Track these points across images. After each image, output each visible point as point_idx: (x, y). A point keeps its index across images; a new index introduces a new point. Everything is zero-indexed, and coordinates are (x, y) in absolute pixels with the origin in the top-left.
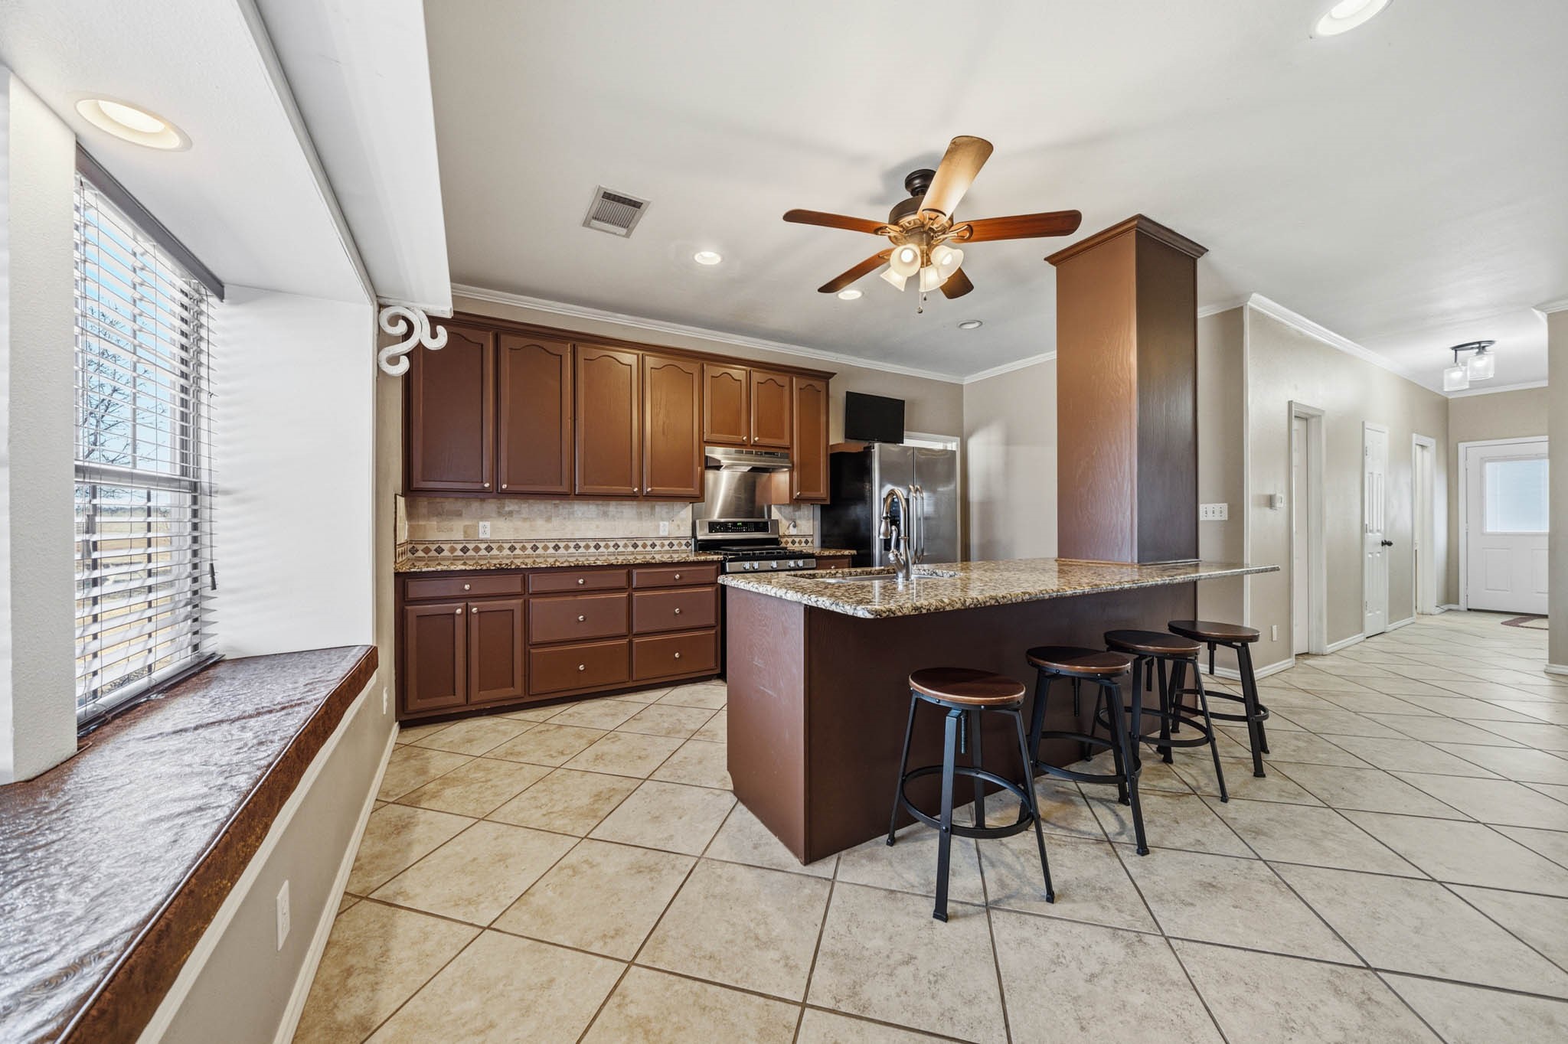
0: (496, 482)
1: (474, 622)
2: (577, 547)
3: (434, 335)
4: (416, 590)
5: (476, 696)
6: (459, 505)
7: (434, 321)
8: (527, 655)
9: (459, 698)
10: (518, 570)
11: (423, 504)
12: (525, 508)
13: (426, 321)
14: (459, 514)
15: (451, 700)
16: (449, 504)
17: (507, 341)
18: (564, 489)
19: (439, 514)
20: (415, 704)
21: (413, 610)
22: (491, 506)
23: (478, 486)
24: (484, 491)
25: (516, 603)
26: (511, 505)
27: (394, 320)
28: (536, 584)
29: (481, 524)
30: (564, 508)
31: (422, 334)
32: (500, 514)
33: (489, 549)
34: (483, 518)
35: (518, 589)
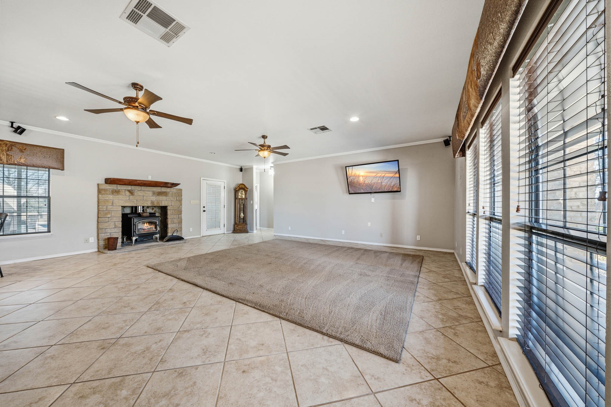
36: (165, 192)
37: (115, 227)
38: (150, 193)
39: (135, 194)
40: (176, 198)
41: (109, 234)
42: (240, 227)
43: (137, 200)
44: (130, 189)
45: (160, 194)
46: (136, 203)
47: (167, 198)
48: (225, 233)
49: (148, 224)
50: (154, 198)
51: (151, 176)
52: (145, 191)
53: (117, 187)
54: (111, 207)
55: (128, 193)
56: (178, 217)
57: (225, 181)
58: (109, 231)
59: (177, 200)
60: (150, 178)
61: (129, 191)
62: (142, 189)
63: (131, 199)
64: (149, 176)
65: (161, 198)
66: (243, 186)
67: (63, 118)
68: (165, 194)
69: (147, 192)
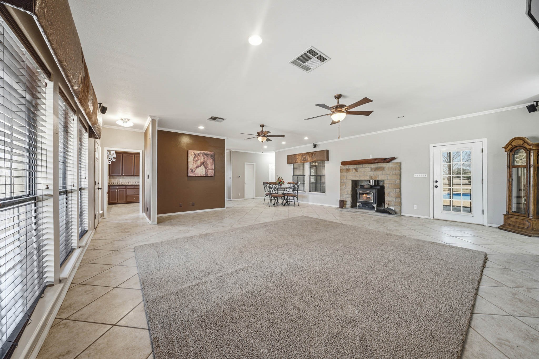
0: (122, 173)
1: (119, 192)
2: (136, 183)
3: (114, 160)
4: (111, 188)
5: (119, 201)
6: (117, 177)
7: (114, 158)
8: (126, 196)
9: (117, 201)
10: (125, 185)
11: (111, 177)
12: (127, 177)
13: (113, 158)
14: (117, 178)
15: (115, 201)
16: (115, 177)
17: (124, 155)
18: (133, 175)
19: (114, 178)
20: (110, 202)
21: (111, 190)
22: (122, 177)
23: (119, 175)
24: (120, 175)
25: (125, 190)
26: (125, 177)
27: (109, 159)
28: (127, 187)
29: (120, 180)
30: (133, 177)
31: (113, 160)
32: (123, 178)
33: (121, 183)
34: (120, 179)
35: (125, 188)
36: (381, 167)
37: (348, 194)
38: (369, 169)
39: (359, 171)
40: (392, 172)
41: (344, 198)
42: (512, 219)
43: (360, 175)
44: (355, 167)
45: (376, 169)
46: (359, 177)
47: (384, 172)
48: (486, 224)
49: (366, 195)
50: (372, 173)
51: (372, 155)
52: (365, 167)
53: (348, 167)
54: (345, 180)
55: (354, 170)
56: (394, 191)
57: (485, 140)
58: (345, 196)
59: (393, 174)
60: (371, 157)
61: (355, 169)
62: (363, 167)
63: (356, 174)
64: (371, 155)
65: (378, 173)
66: (520, 142)
67: (306, 138)
68: (382, 169)
69: (366, 168)
